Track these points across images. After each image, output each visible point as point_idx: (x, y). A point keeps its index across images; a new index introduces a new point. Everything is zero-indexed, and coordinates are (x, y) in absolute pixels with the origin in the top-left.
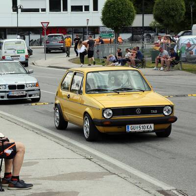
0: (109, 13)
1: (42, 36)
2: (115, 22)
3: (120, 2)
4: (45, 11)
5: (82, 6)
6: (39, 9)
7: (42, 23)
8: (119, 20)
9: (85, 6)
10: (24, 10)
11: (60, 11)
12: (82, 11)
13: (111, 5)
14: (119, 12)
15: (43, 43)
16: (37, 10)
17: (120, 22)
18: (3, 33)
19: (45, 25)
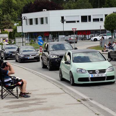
0: (108, 23)
1: (78, 36)
2: (111, 28)
3: (113, 17)
4: (79, 22)
5: (99, 19)
6: (75, 21)
7: (72, 29)
8: (113, 26)
9: (100, 19)
10: (67, 22)
11: (87, 22)
12: (99, 21)
13: (109, 18)
14: (113, 22)
15: (78, 39)
16: (74, 22)
17: (114, 27)
18: (57, 34)
19: (74, 30)
